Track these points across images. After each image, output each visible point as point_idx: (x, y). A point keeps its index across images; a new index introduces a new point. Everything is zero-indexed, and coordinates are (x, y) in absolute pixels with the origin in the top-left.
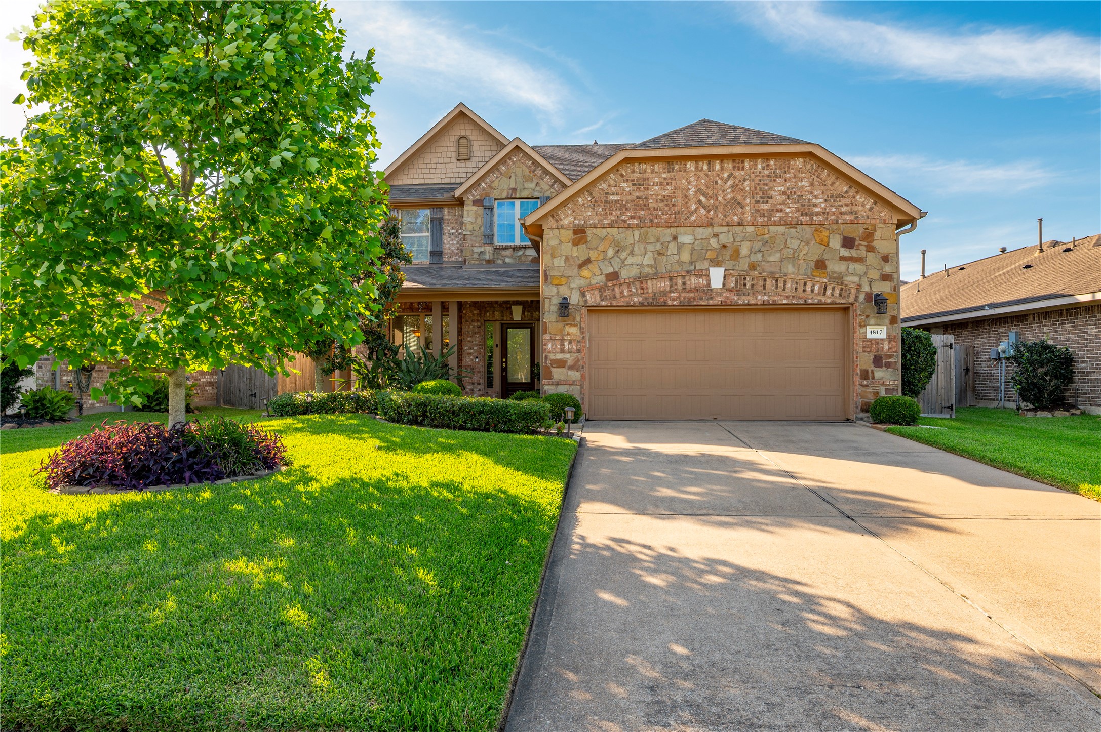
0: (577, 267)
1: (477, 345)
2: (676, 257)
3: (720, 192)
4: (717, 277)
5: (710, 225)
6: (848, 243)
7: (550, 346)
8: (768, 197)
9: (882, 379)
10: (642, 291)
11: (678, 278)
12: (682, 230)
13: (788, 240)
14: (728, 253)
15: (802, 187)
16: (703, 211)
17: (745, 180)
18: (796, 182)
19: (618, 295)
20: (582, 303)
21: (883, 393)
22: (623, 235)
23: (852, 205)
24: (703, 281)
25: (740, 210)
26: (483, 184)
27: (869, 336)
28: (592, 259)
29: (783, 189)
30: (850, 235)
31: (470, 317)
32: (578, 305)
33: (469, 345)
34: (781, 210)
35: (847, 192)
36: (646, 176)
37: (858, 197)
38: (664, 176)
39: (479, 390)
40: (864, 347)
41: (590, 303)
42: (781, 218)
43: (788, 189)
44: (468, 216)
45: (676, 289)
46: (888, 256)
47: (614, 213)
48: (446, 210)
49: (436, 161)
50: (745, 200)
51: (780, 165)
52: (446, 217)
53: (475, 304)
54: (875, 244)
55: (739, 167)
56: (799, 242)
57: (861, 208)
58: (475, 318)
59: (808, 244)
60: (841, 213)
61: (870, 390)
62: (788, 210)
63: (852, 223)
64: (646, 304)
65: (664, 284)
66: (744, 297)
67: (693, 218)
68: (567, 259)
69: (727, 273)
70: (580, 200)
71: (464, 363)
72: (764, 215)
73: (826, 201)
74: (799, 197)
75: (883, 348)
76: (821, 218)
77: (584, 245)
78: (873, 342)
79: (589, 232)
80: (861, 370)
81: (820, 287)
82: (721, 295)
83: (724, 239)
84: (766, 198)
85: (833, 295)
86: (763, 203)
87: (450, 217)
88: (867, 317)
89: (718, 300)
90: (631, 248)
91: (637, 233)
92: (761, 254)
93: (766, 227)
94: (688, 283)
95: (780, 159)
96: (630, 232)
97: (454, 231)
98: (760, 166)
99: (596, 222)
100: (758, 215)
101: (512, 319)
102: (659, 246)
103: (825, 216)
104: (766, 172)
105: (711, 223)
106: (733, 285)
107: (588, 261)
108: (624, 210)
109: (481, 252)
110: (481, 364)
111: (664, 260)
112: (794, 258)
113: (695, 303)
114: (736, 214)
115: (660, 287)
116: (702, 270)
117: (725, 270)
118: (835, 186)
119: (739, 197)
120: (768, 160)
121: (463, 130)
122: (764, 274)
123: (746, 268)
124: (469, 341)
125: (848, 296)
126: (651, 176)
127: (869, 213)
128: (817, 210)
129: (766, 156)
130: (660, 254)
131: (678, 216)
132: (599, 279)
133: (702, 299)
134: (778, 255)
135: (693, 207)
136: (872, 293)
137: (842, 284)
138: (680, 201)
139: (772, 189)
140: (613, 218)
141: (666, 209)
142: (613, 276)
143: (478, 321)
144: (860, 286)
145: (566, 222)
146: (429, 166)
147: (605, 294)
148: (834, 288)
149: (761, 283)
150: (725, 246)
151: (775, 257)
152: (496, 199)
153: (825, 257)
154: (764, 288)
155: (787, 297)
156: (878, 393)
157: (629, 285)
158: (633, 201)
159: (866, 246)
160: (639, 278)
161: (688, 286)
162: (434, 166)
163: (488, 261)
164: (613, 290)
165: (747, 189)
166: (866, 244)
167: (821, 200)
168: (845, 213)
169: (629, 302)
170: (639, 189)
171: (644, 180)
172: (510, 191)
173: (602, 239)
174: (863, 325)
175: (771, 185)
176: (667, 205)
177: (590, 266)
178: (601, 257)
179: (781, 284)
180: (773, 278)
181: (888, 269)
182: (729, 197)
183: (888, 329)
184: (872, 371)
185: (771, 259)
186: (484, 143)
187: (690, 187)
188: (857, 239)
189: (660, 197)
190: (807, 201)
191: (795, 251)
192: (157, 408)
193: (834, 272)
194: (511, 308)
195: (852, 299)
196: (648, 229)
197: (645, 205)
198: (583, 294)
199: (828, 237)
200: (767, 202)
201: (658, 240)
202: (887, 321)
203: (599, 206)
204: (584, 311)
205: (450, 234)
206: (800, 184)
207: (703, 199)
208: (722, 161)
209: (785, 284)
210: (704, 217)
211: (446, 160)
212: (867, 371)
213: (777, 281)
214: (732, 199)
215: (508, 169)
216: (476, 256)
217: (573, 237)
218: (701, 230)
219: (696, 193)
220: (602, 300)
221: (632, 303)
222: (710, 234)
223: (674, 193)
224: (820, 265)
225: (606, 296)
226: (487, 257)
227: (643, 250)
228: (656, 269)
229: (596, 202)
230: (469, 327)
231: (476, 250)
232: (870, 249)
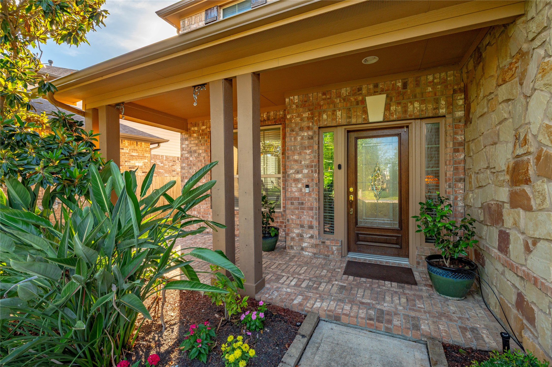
1: (307, 167)
31: (297, 124)
33: (296, 167)
39: (312, 237)
58: (305, 124)
71: (288, 195)
101: (366, 119)
110: (314, 196)
124: (296, 161)
143: (309, 128)
194: (363, 102)
230: (295, 139)
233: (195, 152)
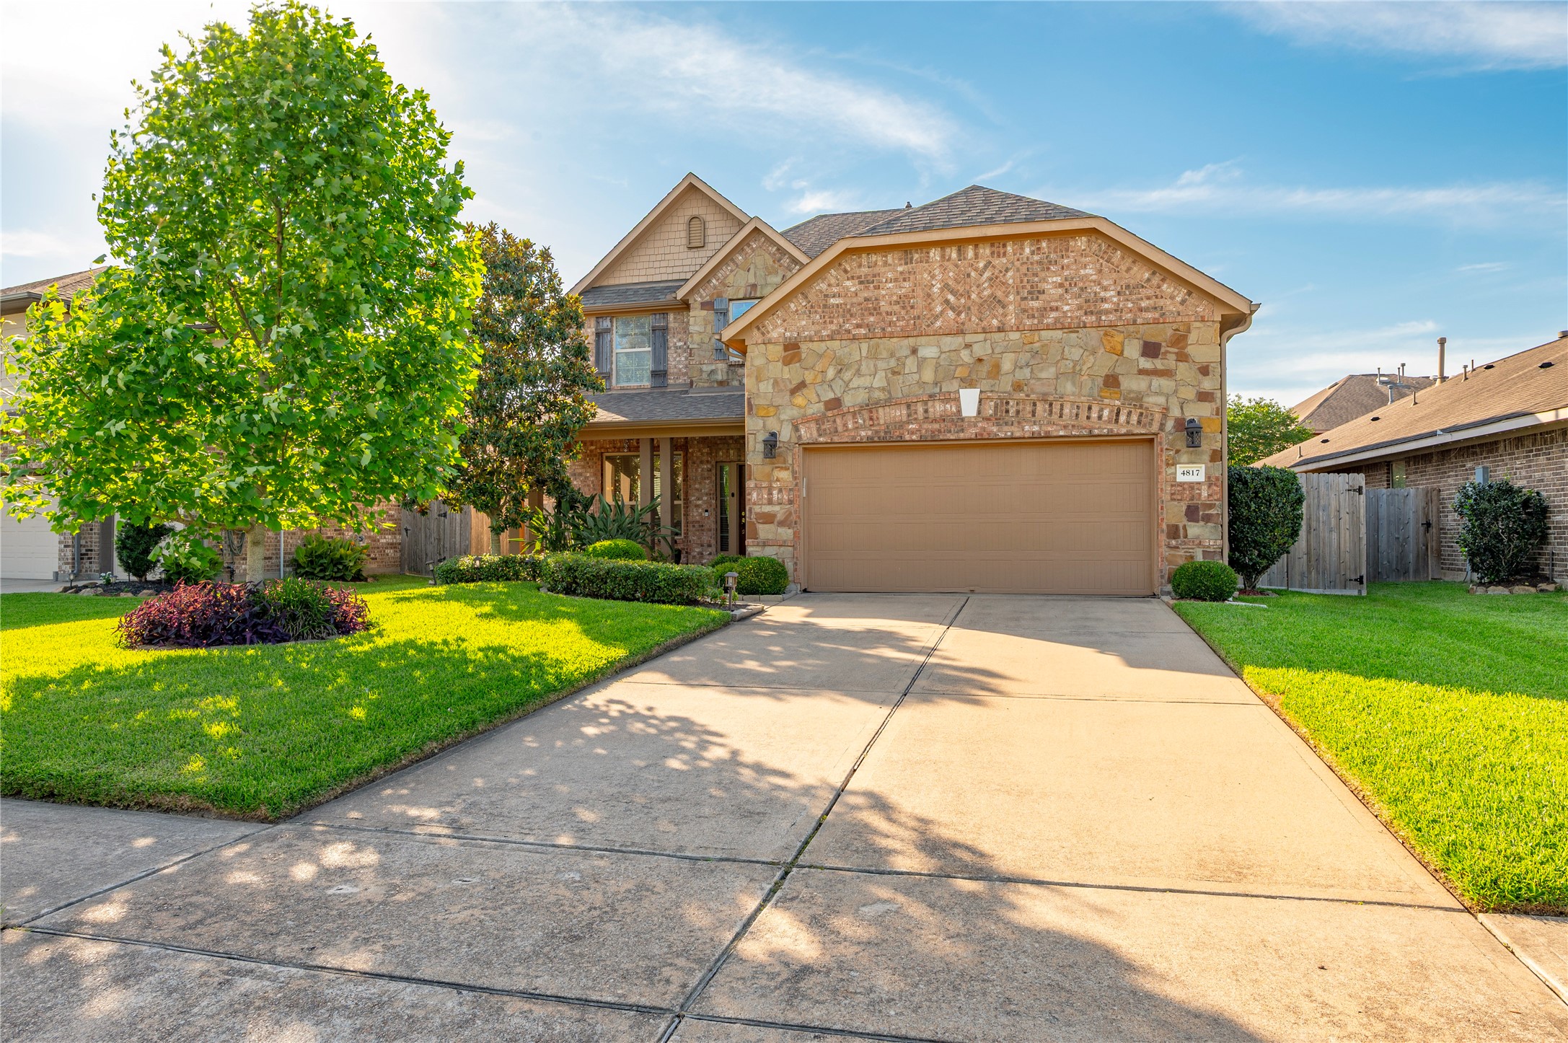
0: (788, 393)
1: (707, 494)
2: (916, 377)
3: (974, 288)
4: (969, 401)
5: (961, 332)
6: (1151, 350)
7: (755, 495)
8: (1039, 292)
9: (1197, 538)
10: (871, 423)
11: (919, 404)
12: (923, 340)
13: (1066, 349)
14: (984, 369)
15: (1086, 275)
16: (951, 314)
17: (1007, 270)
18: (1077, 270)
19: (840, 429)
20: (794, 440)
21: (1199, 558)
22: (847, 350)
23: (1157, 297)
24: (951, 408)
25: (1001, 311)
26: (714, 281)
27: (1180, 478)
28: (807, 382)
29: (1059, 279)
30: (1153, 340)
31: (698, 458)
32: (789, 442)
33: (697, 495)
34: (1057, 309)
35: (1148, 280)
36: (876, 270)
37: (1165, 287)
38: (900, 269)
39: (710, 554)
40: (1172, 494)
41: (805, 440)
42: (1057, 320)
43: (1066, 280)
44: (695, 323)
45: (916, 419)
46: (1208, 366)
47: (835, 321)
48: (671, 317)
49: (661, 251)
50: (1007, 296)
51: (1056, 247)
52: (671, 325)
53: (704, 440)
54: (1190, 350)
55: (999, 253)
56: (1082, 351)
57: (1169, 302)
58: (704, 458)
59: (1094, 353)
60: (1141, 310)
61: (1181, 553)
62: (1066, 308)
63: (1156, 322)
64: (876, 439)
65: (900, 413)
66: (1006, 428)
67: (938, 324)
68: (776, 383)
69: (983, 396)
70: (792, 305)
71: (690, 519)
72: (1033, 317)
73: (1119, 293)
74: (1082, 289)
75: (1200, 495)
76: (1112, 317)
77: (798, 364)
78: (1186, 486)
79: (804, 347)
80: (1168, 526)
81: (1111, 412)
82: (975, 426)
83: (979, 350)
84: (1036, 293)
85: (1128, 423)
86: (1032, 299)
87: (677, 325)
88: (1177, 452)
89: (971, 432)
90: (857, 367)
91: (864, 346)
92: (1029, 369)
93: (1037, 333)
94: (931, 410)
95: (1055, 239)
96: (855, 345)
97: (681, 344)
98: (1027, 251)
99: (813, 333)
100: (1025, 317)
102: (893, 363)
103: (1119, 314)
104: (1036, 258)
105: (962, 330)
106: (991, 412)
107: (802, 385)
108: (848, 316)
109: (712, 371)
110: (713, 519)
111: (901, 381)
112: (1074, 374)
113: (941, 437)
114: (995, 317)
115: (895, 417)
116: (949, 393)
117: (981, 392)
118: (1132, 272)
119: (999, 294)
120: (1038, 241)
121: (694, 208)
122: (1033, 396)
123: (1009, 388)
124: (697, 489)
125: (1151, 424)
126: (883, 270)
127: (1181, 308)
128: (1106, 306)
129: (1036, 237)
130: (894, 373)
131: (917, 322)
132: (816, 408)
133: (950, 432)
134: (1053, 370)
135: (939, 309)
136: (1184, 419)
137: (1141, 407)
138: (919, 302)
139: (1044, 280)
140: (834, 327)
141: (903, 312)
142: (835, 404)
143: (708, 461)
144: (1167, 409)
145: (774, 335)
146: (653, 258)
147: (823, 427)
148: (1129, 413)
149: (1029, 408)
150: (980, 360)
151: (1049, 373)
152: (730, 300)
153: (1118, 370)
154: (1034, 415)
155: (1065, 427)
156: (1192, 557)
157: (854, 414)
158: (861, 304)
159: (1176, 354)
160: (867, 405)
161: (931, 415)
162: (659, 258)
163: (721, 383)
164: (834, 421)
165: (1011, 281)
166: (1176, 350)
167: (1112, 293)
168: (1147, 310)
169: (854, 437)
170: (867, 288)
171: (874, 276)
172: (749, 288)
173: (821, 356)
174: (1172, 463)
175: (1042, 275)
176: (904, 308)
177: (805, 391)
178: (819, 380)
179: (1056, 408)
180: (1045, 401)
181: (1208, 384)
182: (986, 293)
183: (1206, 469)
184: (1185, 527)
185: (1043, 375)
186: (721, 224)
187: (934, 283)
188: (1164, 344)
189: (895, 298)
190: (1093, 295)
191: (1075, 363)
192: (321, 575)
193: (1130, 391)
195: (1155, 428)
196: (880, 341)
197: (875, 309)
198: (796, 429)
199: (1123, 344)
200: (1037, 298)
201: (892, 355)
202: (1206, 457)
203: (816, 312)
204: (797, 449)
205: (676, 348)
206: (1082, 272)
207: (951, 298)
208: (976, 246)
209: (1062, 409)
210: (952, 322)
211: (674, 250)
212: (1177, 527)
213: (1051, 405)
214: (989, 296)
215: (746, 259)
216: (705, 376)
217: (784, 354)
218: (948, 339)
219: (942, 290)
220: (820, 435)
221: (858, 439)
222: (960, 344)
223: (913, 291)
224: (1112, 381)
225: (825, 430)
226: (719, 377)
227: (872, 369)
228: (890, 393)
229: (812, 307)
230: (697, 470)
231: (705, 368)
232: (1182, 357)
233: (580, 474)
